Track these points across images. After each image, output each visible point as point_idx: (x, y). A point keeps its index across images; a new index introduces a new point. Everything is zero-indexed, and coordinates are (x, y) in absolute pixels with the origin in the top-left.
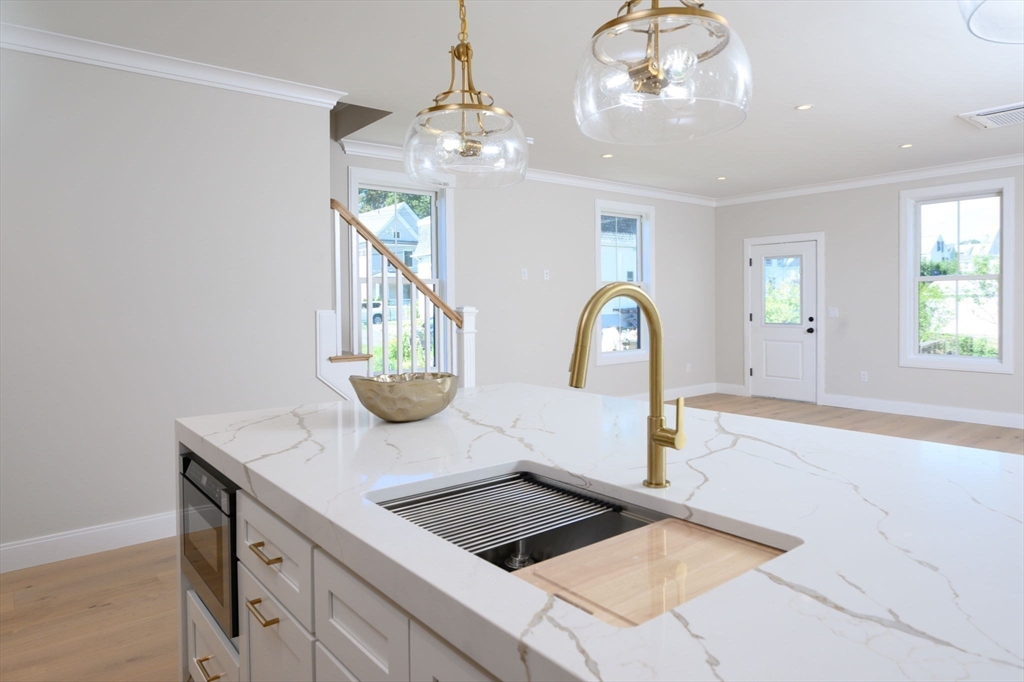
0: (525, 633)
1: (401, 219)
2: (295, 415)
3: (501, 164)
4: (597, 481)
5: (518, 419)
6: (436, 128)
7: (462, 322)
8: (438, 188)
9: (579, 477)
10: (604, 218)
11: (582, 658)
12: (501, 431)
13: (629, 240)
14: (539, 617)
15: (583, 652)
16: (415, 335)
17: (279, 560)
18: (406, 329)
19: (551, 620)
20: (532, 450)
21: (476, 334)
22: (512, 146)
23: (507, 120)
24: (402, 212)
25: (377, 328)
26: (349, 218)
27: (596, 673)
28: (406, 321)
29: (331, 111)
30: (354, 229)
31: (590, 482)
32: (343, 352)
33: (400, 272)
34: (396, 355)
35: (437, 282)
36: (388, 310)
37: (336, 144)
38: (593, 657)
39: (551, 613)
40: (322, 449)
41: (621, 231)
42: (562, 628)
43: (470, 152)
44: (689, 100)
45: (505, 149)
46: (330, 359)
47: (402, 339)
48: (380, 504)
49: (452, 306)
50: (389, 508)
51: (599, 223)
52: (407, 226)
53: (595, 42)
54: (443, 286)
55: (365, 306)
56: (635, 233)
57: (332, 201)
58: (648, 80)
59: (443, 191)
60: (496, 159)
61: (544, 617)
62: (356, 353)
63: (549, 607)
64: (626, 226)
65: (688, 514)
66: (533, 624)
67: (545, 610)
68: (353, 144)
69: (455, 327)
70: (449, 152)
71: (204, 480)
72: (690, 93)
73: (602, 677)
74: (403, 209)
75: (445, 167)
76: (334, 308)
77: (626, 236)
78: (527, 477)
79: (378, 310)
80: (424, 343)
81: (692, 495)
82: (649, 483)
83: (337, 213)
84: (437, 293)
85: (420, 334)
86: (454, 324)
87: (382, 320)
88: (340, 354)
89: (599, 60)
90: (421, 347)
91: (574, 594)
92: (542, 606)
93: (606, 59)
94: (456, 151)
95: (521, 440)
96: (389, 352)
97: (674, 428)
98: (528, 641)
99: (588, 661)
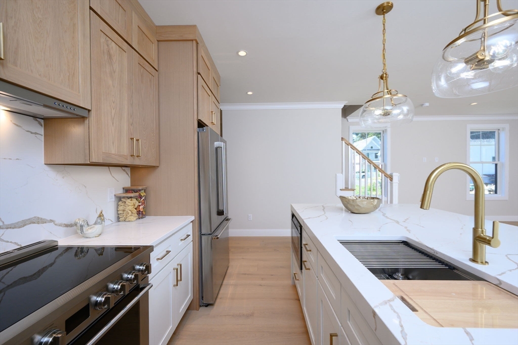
0: (376, 307)
1: (373, 142)
2: (323, 206)
3: (401, 117)
4: (440, 253)
5: (408, 219)
6: (372, 107)
7: (392, 179)
8: (384, 129)
9: (431, 249)
10: (472, 133)
11: (400, 329)
12: (398, 222)
13: (492, 142)
14: (385, 303)
15: (402, 326)
16: (378, 183)
17: (310, 251)
18: (374, 181)
19: (391, 306)
20: (410, 232)
21: (399, 184)
22: (405, 109)
23: (404, 99)
24: (374, 139)
25: (363, 180)
26: (348, 143)
27: (405, 339)
28: (374, 178)
29: (342, 109)
30: (349, 147)
31: (437, 252)
32: (345, 188)
33: (366, 161)
34: (370, 190)
35: (383, 164)
36: (367, 174)
37: (345, 119)
38: (406, 330)
39: (391, 303)
40: (327, 218)
41: (483, 138)
42: (395, 311)
43: (386, 114)
44: (512, 65)
45: (403, 111)
46: (341, 190)
47: (372, 184)
48: (338, 240)
49: (389, 173)
50: (341, 243)
51: (469, 135)
52: (376, 144)
53: (444, 53)
54: (385, 165)
55: (359, 172)
56: (494, 138)
57: (342, 138)
58: (477, 62)
59: (386, 130)
60: (399, 114)
61: (388, 303)
62: (350, 188)
63: (393, 300)
64: (488, 135)
65: (499, 282)
66: (381, 304)
67: (389, 301)
68: (351, 119)
69: (389, 181)
70: (378, 115)
71: (296, 222)
72: (512, 61)
73: (407, 341)
74: (374, 138)
75: (376, 121)
76: (342, 173)
77: (491, 140)
78: (405, 243)
79: (364, 174)
80: (381, 186)
81: (503, 273)
82: (474, 260)
83: (344, 142)
84: (383, 169)
85: (380, 182)
86: (389, 179)
87: (365, 178)
88: (344, 188)
89: (447, 61)
90: (380, 187)
91: (410, 298)
92: (389, 299)
93: (451, 59)
94: (380, 114)
95: (406, 228)
96: (368, 188)
97: (491, 236)
98: (377, 311)
99: (402, 331)
